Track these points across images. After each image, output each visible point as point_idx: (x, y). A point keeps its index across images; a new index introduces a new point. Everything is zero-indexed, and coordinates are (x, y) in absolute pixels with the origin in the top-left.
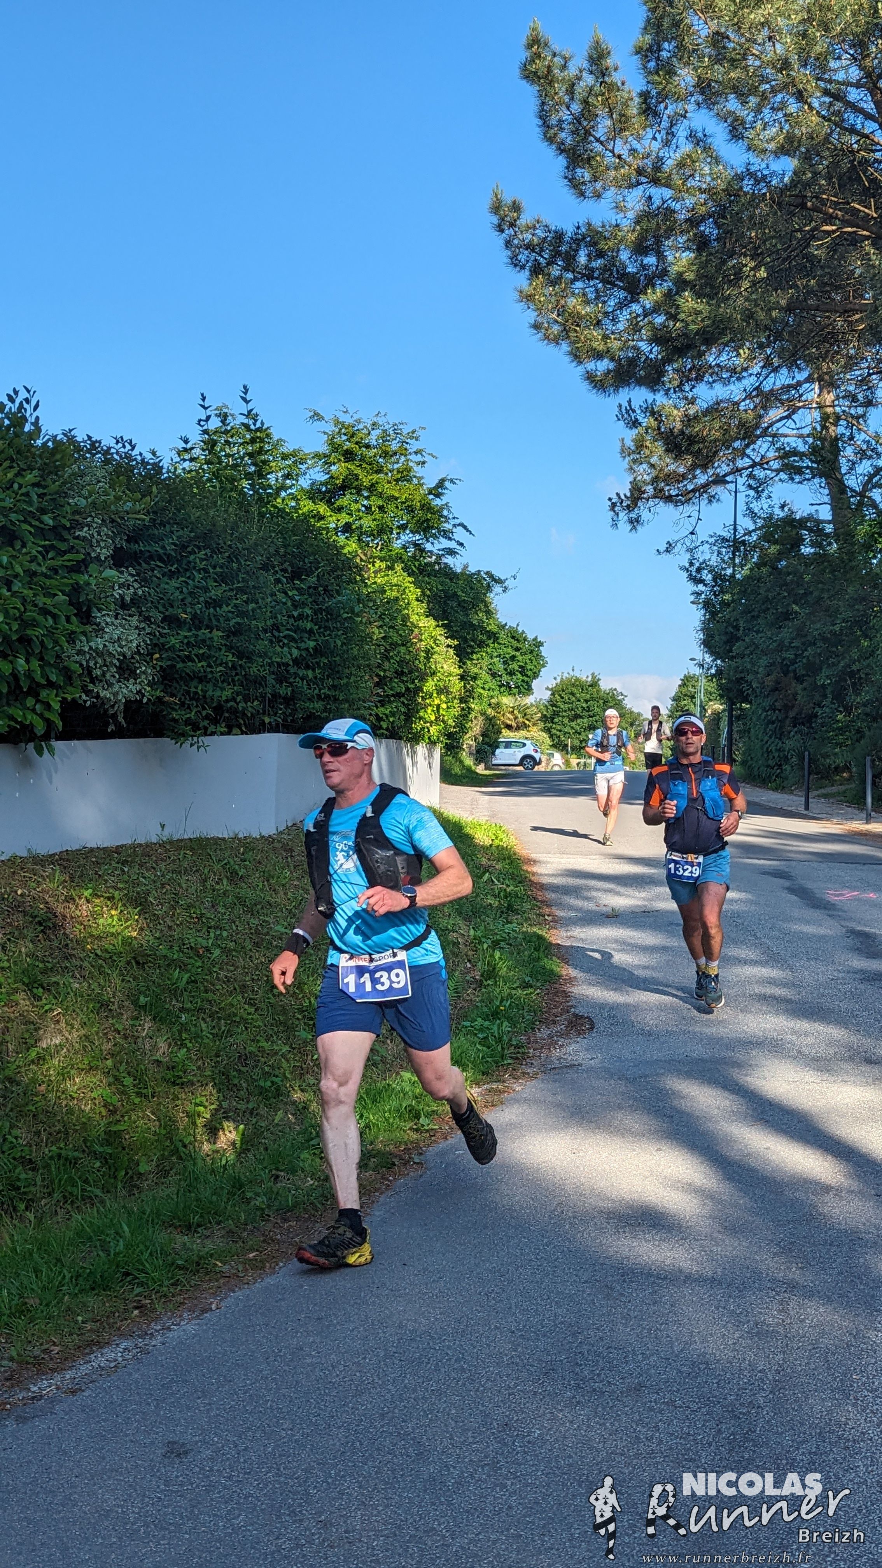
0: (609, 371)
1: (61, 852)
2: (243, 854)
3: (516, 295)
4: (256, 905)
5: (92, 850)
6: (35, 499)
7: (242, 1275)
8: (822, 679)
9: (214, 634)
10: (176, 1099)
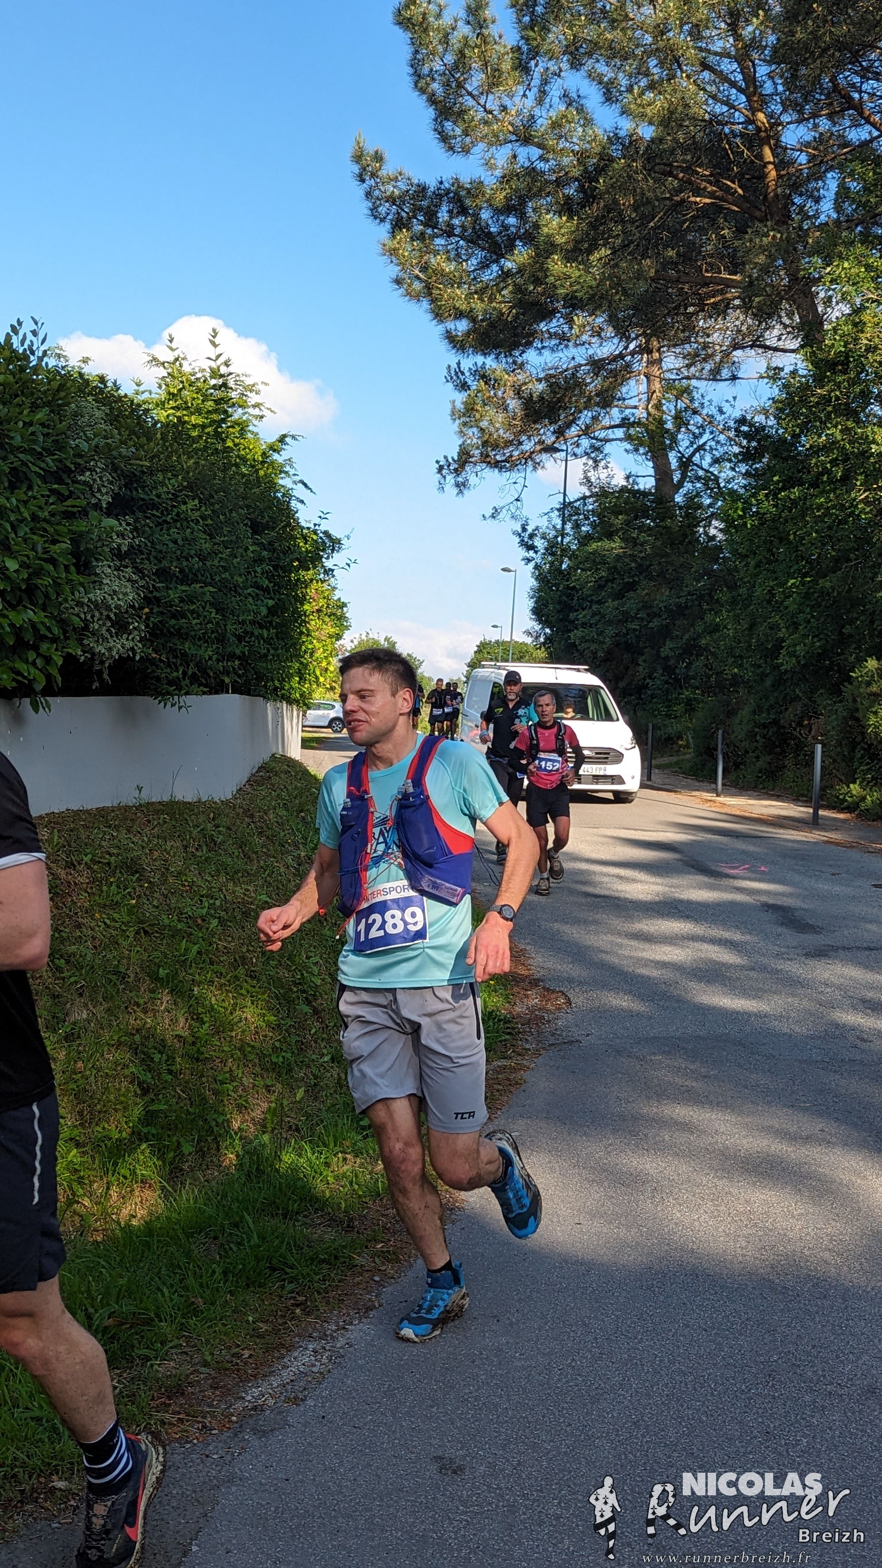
0: (469, 332)
2: (214, 819)
3: (379, 248)
5: (77, 813)
6: (41, 438)
7: (383, 1268)
8: (665, 651)
9: (206, 589)
10: (202, 1076)
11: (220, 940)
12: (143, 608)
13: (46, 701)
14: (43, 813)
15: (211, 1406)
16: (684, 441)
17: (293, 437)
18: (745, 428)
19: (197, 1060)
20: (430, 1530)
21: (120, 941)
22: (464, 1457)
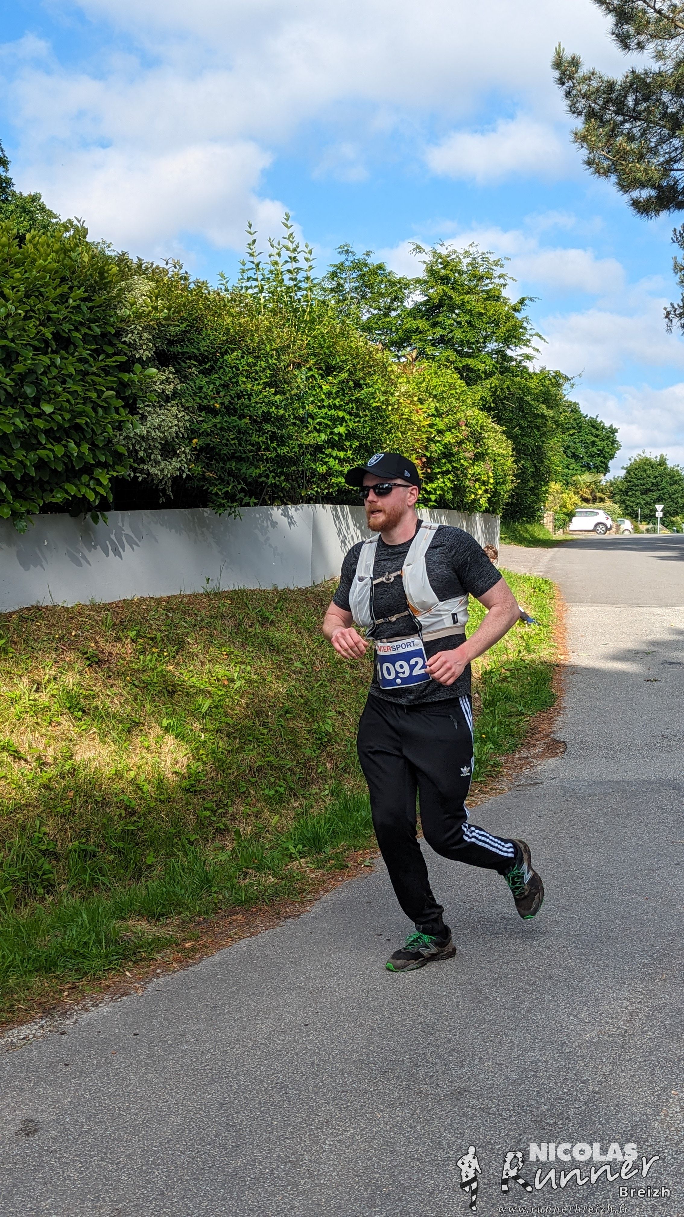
0: (651, 197)
1: (120, 601)
2: (277, 603)
3: (572, 139)
4: (281, 644)
5: (147, 600)
6: (86, 311)
11: (241, 697)
13: (106, 516)
14: (117, 600)
22: (50, 1122)
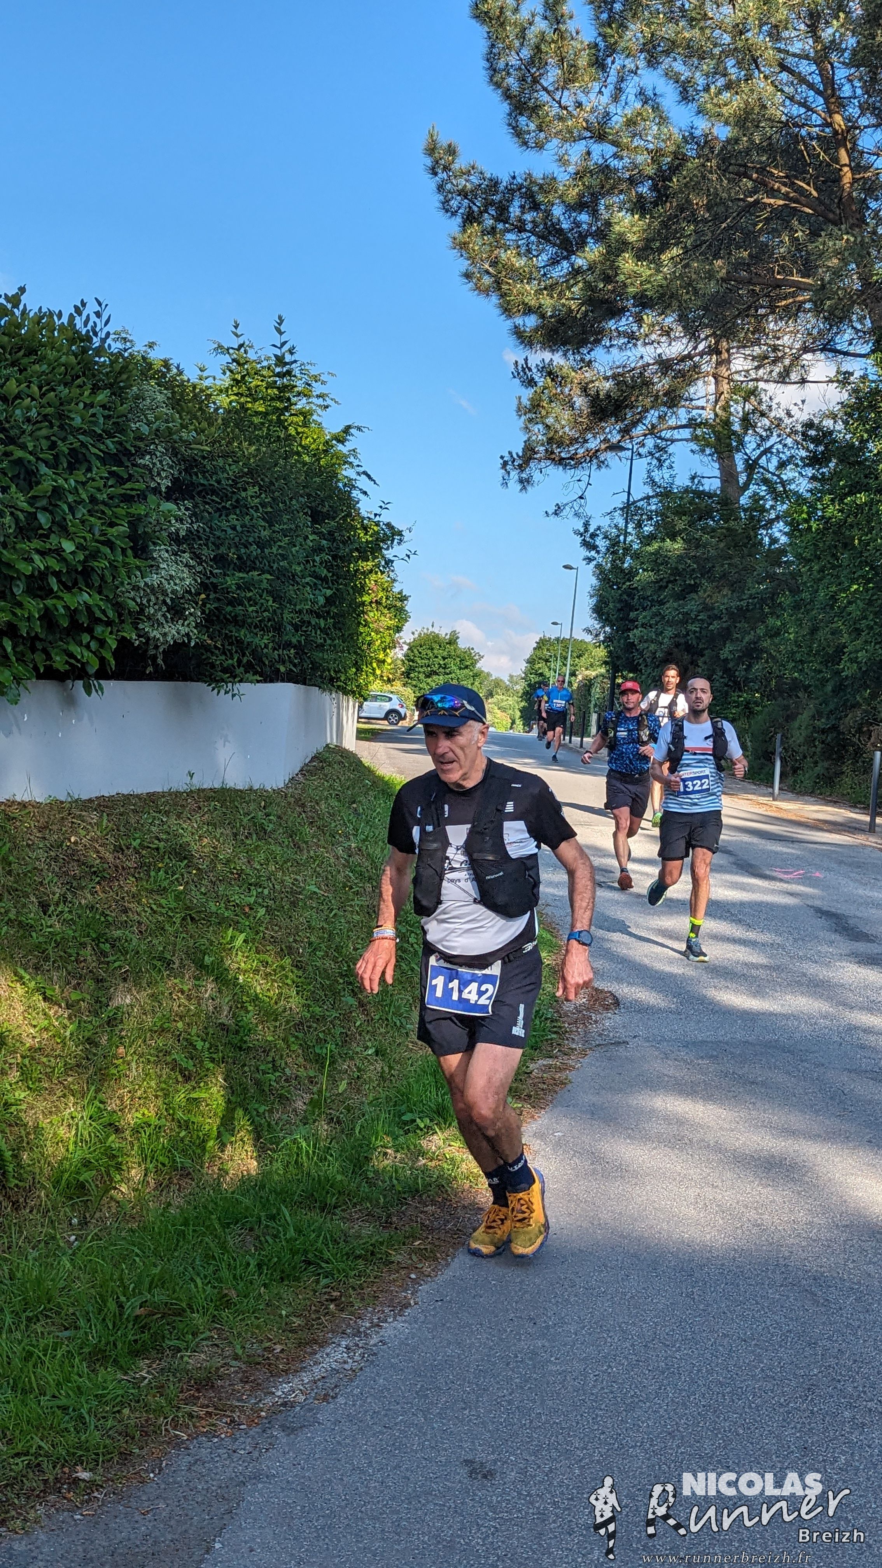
0: (537, 328)
1: (97, 798)
2: (264, 808)
3: (449, 242)
5: (128, 797)
6: (101, 420)
7: (420, 1266)
8: (725, 653)
9: (264, 576)
10: (244, 1065)
11: (267, 929)
12: (200, 594)
13: (100, 685)
14: (93, 795)
15: (240, 1400)
16: (751, 442)
17: (359, 429)
18: (812, 433)
19: (240, 1049)
20: (459, 1536)
21: (167, 927)
22: (495, 1462)
